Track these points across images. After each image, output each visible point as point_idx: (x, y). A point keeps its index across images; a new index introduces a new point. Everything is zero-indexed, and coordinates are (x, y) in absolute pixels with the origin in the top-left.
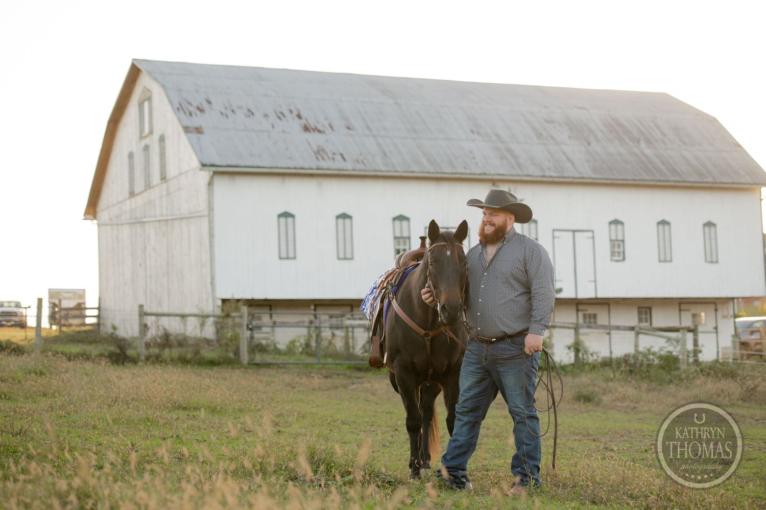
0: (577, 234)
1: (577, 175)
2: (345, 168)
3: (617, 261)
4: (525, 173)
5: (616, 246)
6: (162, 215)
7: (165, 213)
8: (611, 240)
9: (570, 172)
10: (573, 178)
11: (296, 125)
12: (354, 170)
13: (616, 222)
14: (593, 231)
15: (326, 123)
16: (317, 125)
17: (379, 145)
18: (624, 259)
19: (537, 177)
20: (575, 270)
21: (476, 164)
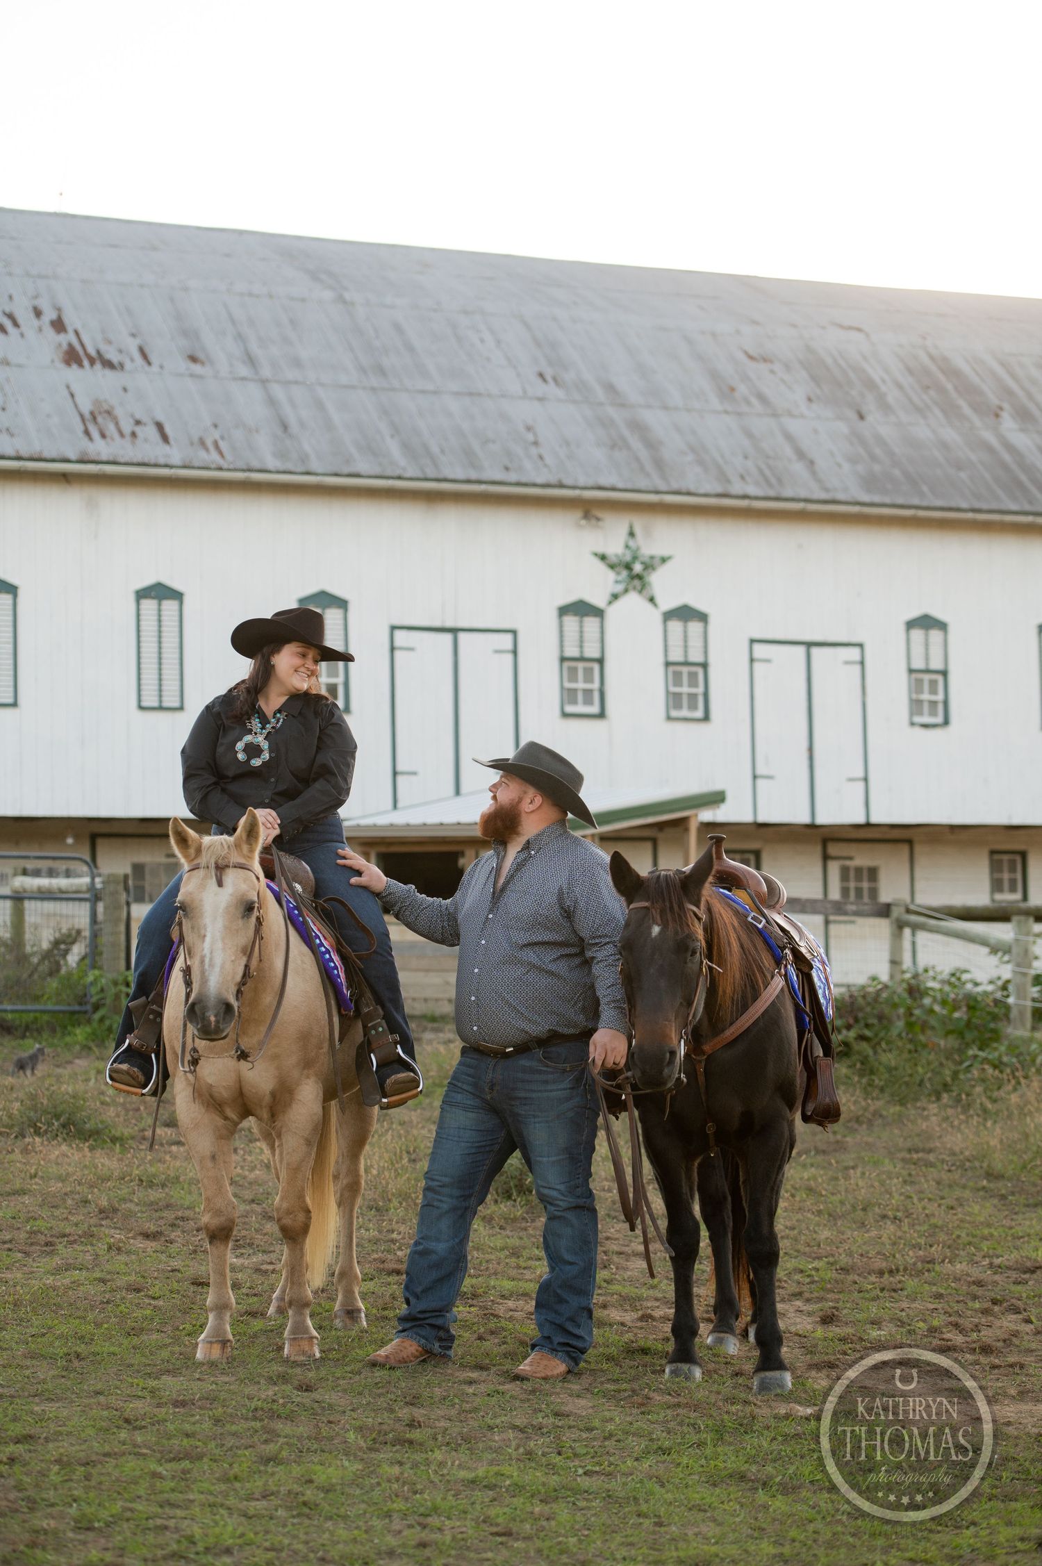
0: (815, 651)
1: (823, 496)
3: (926, 726)
4: (675, 486)
5: (926, 687)
8: (911, 671)
9: (801, 485)
10: (808, 501)
11: (46, 346)
13: (926, 623)
14: (861, 646)
15: (132, 346)
16: (104, 348)
17: (272, 402)
18: (946, 722)
19: (706, 495)
20: (811, 749)
21: (541, 457)
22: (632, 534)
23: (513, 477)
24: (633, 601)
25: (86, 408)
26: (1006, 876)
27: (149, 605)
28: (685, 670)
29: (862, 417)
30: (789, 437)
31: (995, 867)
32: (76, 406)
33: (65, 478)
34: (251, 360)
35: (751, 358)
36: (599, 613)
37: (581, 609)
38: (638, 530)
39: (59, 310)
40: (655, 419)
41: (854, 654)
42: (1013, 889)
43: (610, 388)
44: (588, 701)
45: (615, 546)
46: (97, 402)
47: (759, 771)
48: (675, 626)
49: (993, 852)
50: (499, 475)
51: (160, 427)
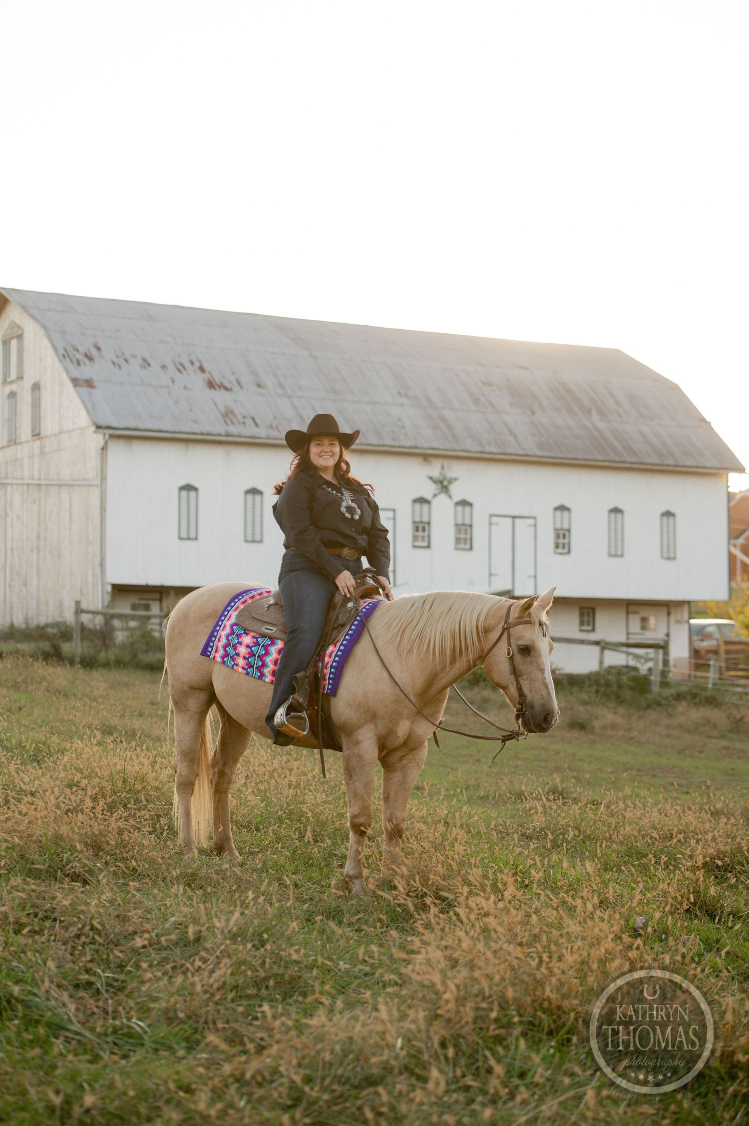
0: (517, 520)
1: (521, 452)
2: (258, 435)
3: (561, 554)
4: (461, 448)
5: (561, 536)
6: (33, 478)
7: (36, 476)
8: (555, 530)
9: (513, 448)
10: (517, 455)
11: (199, 380)
12: (268, 438)
13: (562, 508)
14: (535, 518)
15: (233, 379)
16: (223, 381)
17: (294, 407)
18: (569, 552)
19: (475, 452)
20: (513, 563)
21: (406, 434)
22: (443, 468)
23: (397, 443)
24: (443, 497)
25: (223, 410)
26: (586, 618)
27: (250, 497)
28: (463, 528)
29: (533, 413)
30: (505, 424)
31: (582, 615)
32: (218, 409)
33: (220, 443)
34: (282, 386)
35: (484, 384)
36: (428, 502)
37: (421, 501)
38: (446, 466)
39: (200, 361)
40: (448, 414)
41: (532, 521)
42: (589, 625)
43: (429, 400)
44: (423, 540)
45: (436, 473)
46: (226, 407)
47: (493, 572)
48: (460, 508)
49: (581, 608)
50: (391, 443)
51: (253, 419)
